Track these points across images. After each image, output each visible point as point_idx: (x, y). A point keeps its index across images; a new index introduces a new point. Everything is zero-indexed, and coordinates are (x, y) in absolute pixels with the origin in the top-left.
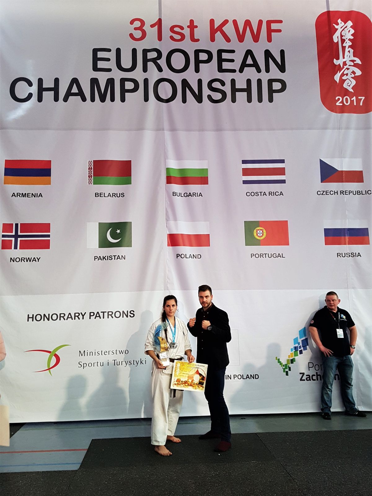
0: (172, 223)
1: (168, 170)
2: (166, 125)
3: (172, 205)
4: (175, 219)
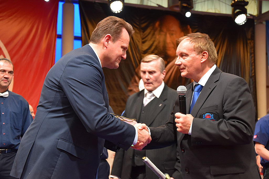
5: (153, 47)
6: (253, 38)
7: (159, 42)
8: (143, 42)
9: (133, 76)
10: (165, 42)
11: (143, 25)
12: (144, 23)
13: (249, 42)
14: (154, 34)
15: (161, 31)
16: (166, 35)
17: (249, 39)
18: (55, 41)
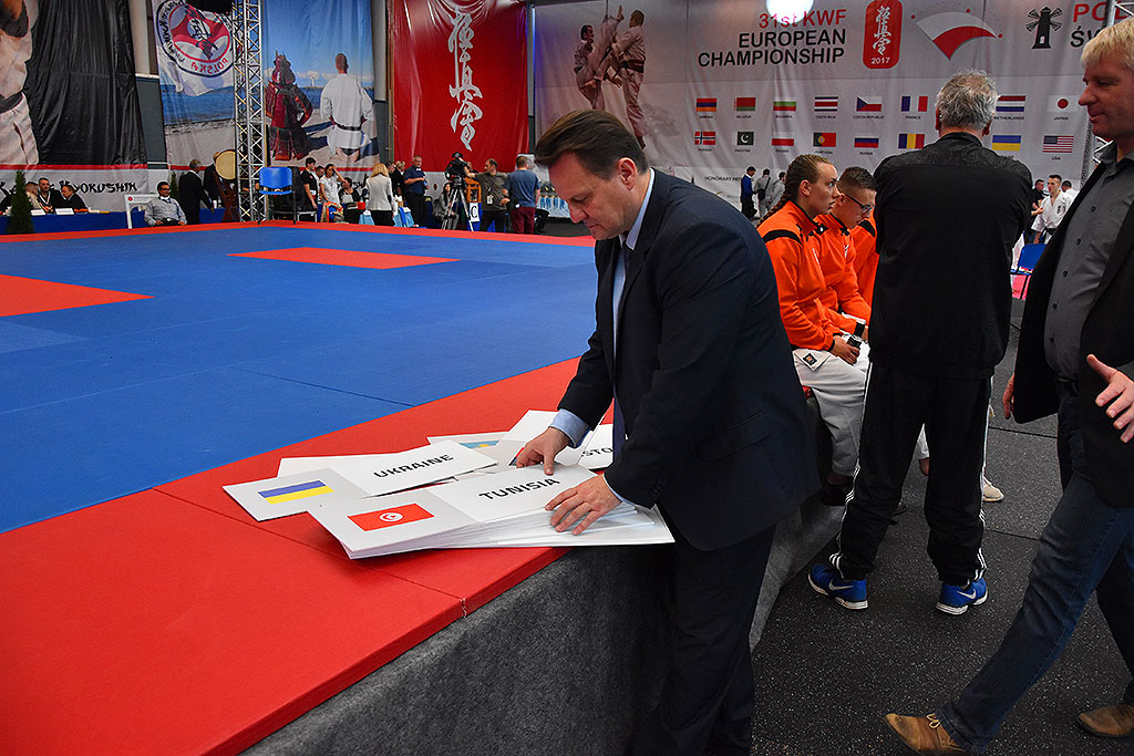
0: (775, 133)
1: (775, 102)
2: (775, 76)
3: (775, 122)
4: (777, 131)
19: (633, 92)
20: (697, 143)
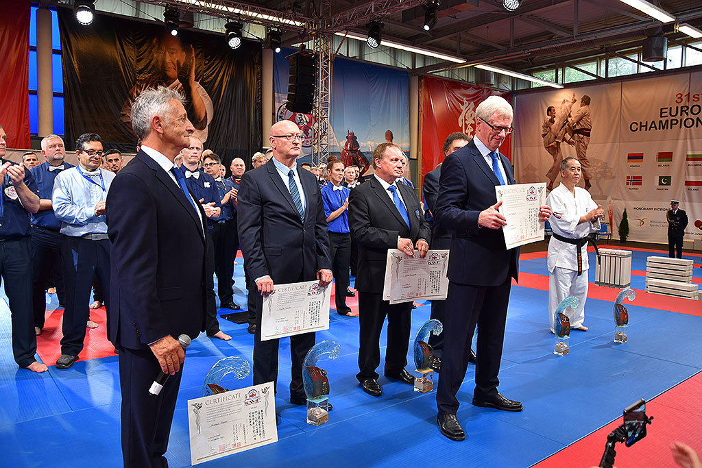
0: (687, 177)
1: (687, 155)
2: (688, 137)
3: (688, 169)
4: (689, 175)
5: (150, 67)
6: (260, 63)
7: (157, 61)
8: (138, 61)
9: (126, 99)
10: (164, 62)
11: (138, 42)
12: (139, 38)
13: (256, 66)
14: (151, 52)
15: (159, 48)
16: (165, 54)
17: (256, 64)
18: (28, 54)
19: (582, 150)
20: (628, 184)
